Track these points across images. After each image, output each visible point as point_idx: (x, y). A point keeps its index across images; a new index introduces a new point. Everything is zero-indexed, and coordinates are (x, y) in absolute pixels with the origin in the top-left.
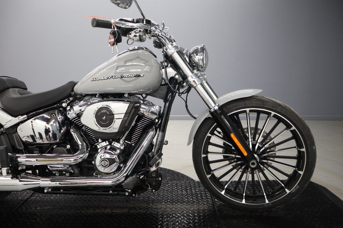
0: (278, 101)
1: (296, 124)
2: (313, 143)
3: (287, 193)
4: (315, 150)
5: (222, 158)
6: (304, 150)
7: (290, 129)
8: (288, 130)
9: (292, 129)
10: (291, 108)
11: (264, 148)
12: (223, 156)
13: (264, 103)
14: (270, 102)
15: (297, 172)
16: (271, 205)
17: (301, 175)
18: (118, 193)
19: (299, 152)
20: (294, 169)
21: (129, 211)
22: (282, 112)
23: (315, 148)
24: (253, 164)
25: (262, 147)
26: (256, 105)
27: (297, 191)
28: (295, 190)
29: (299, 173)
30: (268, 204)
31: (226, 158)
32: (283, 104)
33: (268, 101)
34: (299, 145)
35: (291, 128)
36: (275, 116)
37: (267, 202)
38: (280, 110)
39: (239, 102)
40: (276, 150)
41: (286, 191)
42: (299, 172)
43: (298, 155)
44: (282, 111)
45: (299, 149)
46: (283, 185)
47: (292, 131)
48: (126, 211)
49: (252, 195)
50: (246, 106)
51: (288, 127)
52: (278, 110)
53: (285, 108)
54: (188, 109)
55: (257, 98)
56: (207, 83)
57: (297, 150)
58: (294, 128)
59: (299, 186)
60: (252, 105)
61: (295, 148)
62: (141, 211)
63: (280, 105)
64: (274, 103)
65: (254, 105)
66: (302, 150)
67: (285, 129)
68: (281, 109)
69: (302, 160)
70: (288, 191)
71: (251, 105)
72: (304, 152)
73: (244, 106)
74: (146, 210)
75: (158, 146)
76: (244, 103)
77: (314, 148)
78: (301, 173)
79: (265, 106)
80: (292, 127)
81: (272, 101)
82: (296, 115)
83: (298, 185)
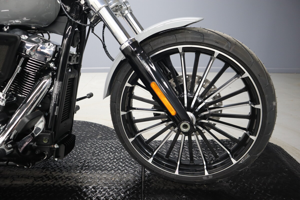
0: (226, 35)
1: (251, 68)
2: (273, 98)
3: (233, 163)
4: (275, 107)
5: (153, 116)
6: (259, 106)
7: (241, 76)
8: (239, 78)
9: (244, 76)
10: (243, 45)
11: (204, 104)
12: (154, 114)
13: (204, 36)
14: (214, 35)
15: (249, 137)
16: (211, 177)
17: (254, 140)
18: (7, 163)
19: (253, 109)
20: (245, 132)
21: (33, 182)
22: (231, 51)
23: (276, 104)
24: (185, 126)
25: (202, 103)
26: (191, 41)
27: (247, 162)
28: (244, 160)
29: (251, 139)
30: (207, 176)
31: (156, 116)
32: (233, 39)
33: (211, 34)
34: (253, 100)
35: (243, 74)
36: (220, 57)
37: (206, 173)
38: (227, 47)
39: (168, 37)
40: (222, 106)
41: (231, 160)
42: (251, 137)
43: (250, 114)
44: (230, 49)
45: (253, 106)
46: (229, 153)
47: (244, 80)
48: (29, 182)
49: (188, 163)
50: (178, 42)
51: (239, 73)
52: (224, 48)
53: (235, 44)
54: (107, 51)
55: (194, 29)
56: (131, 13)
57: (250, 106)
58: (247, 74)
59: (250, 155)
60: (186, 41)
61: (248, 104)
62: (48, 182)
63: (227, 40)
64: (220, 36)
65: (188, 40)
66: (256, 106)
67: (235, 77)
68: (230, 46)
69: (256, 120)
70: (234, 162)
71: (184, 41)
72: (260, 109)
73: (174, 42)
74: (55, 181)
75: (54, 101)
76: (175, 38)
77: (274, 104)
78: (254, 138)
79: (206, 42)
80: (245, 73)
81: (216, 35)
82: (251, 55)
83: (248, 154)
